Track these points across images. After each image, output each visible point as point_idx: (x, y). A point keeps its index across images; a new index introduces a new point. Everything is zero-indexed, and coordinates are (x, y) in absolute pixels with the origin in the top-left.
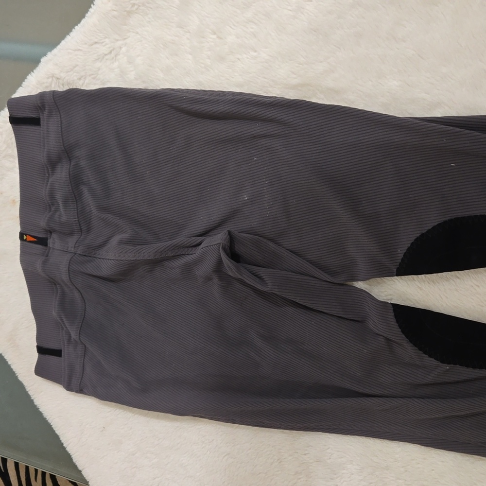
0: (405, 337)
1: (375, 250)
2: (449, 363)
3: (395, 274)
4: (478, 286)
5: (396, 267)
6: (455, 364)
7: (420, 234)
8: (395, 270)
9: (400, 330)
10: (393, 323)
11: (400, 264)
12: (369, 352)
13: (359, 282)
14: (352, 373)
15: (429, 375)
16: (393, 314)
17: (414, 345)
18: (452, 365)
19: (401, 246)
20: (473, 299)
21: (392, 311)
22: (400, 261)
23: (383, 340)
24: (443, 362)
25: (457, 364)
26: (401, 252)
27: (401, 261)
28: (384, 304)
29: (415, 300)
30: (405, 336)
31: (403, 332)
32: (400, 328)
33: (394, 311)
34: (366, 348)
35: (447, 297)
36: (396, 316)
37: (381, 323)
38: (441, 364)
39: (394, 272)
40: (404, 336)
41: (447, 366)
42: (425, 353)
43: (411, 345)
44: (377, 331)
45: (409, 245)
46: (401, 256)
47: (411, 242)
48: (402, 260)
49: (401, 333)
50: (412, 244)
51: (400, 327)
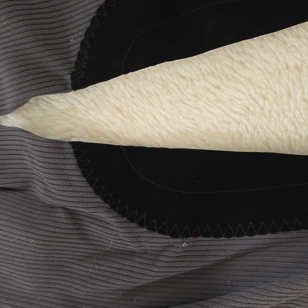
0: (102, 201)
1: (25, 40)
2: (185, 236)
3: (70, 86)
4: (219, 88)
5: (70, 71)
6: (196, 235)
7: (96, 8)
8: (69, 77)
9: (91, 189)
10: (77, 178)
11: (76, 63)
12: (41, 243)
13: (9, 116)
14: (15, 288)
15: (153, 265)
16: (74, 161)
17: (119, 213)
18: (192, 239)
19: (73, 31)
20: (212, 113)
21: (72, 156)
22: (75, 59)
23: (63, 215)
24: (174, 235)
25: (199, 236)
26: (76, 41)
27: (78, 58)
28: (57, 145)
29: (114, 133)
30: (102, 199)
31: (97, 192)
32: (91, 186)
33: (77, 154)
34: (34, 236)
35: (166, 118)
36: (80, 164)
37: (55, 182)
38: (172, 240)
39: (67, 84)
40: (99, 200)
41: (182, 243)
42: (141, 224)
43: (115, 214)
44: (50, 200)
45: (89, 24)
46: (76, 48)
47: (90, 18)
48: (80, 55)
49: (93, 195)
50: (93, 21)
51: (91, 182)
